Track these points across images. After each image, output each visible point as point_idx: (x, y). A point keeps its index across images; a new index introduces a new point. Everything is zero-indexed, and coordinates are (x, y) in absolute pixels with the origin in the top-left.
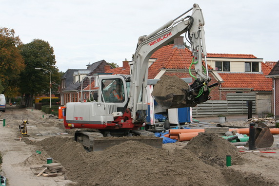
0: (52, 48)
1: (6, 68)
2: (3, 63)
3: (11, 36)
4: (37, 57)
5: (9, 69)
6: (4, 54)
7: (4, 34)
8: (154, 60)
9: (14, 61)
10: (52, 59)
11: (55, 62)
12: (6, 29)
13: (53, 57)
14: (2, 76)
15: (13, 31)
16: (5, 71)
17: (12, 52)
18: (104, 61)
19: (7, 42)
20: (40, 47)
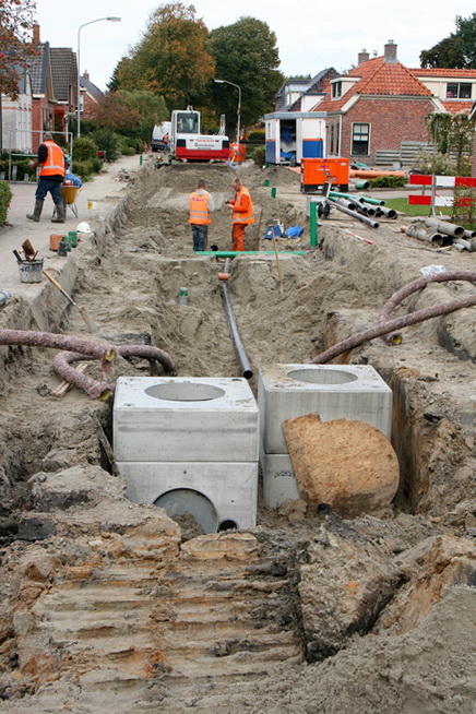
0: (273, 33)
1: (179, 75)
2: (174, 67)
3: (189, 17)
4: (244, 52)
5: (184, 76)
6: (175, 52)
7: (177, 14)
8: (358, 79)
9: (193, 64)
10: (272, 57)
11: (279, 62)
12: (180, 5)
13: (275, 54)
14: (173, 90)
15: (192, 8)
16: (177, 82)
17: (188, 48)
18: (332, 69)
19: (181, 30)
20: (251, 33)
